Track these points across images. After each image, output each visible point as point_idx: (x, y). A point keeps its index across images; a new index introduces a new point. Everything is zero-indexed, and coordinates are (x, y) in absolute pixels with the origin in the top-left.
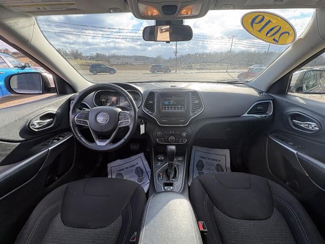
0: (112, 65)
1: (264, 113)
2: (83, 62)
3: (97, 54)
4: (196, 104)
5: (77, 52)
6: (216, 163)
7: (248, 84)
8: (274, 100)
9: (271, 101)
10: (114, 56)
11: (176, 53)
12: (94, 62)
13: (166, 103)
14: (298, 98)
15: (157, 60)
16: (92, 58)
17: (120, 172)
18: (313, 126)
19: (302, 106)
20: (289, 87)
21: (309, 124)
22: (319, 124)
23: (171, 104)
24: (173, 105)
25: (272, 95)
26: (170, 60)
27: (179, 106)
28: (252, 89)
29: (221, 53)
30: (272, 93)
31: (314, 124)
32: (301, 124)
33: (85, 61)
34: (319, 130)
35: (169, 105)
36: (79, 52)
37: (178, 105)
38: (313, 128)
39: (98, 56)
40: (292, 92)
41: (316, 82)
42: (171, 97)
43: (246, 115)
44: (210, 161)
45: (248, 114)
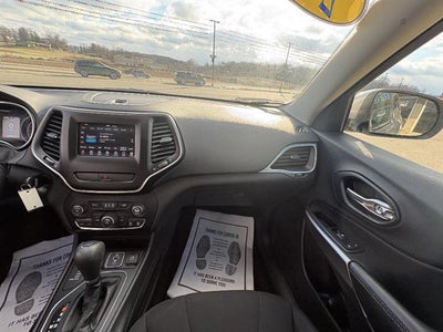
0: (116, 65)
1: (301, 166)
2: (68, 55)
3: (93, 45)
4: (166, 144)
5: (57, 37)
6: (231, 240)
7: (285, 108)
8: (320, 144)
9: (314, 145)
10: (121, 53)
11: (213, 57)
12: (87, 58)
13: (91, 139)
14: (360, 141)
15: (189, 65)
16: (83, 51)
17: (37, 270)
18: (384, 210)
19: (365, 161)
20: (347, 121)
21: (376, 204)
22: (396, 209)
23: (102, 141)
24: (107, 144)
25: (318, 133)
26: (206, 68)
27: (122, 149)
28: (286, 119)
29: (275, 66)
30: (319, 130)
31: (385, 207)
32: (362, 201)
33: (72, 55)
34: (397, 222)
35: (98, 143)
36: (60, 39)
37: (119, 145)
38: (382, 214)
39: (94, 49)
40: (350, 130)
41: (388, 113)
42: (104, 125)
43: (268, 169)
44: (221, 237)
45: (272, 167)
